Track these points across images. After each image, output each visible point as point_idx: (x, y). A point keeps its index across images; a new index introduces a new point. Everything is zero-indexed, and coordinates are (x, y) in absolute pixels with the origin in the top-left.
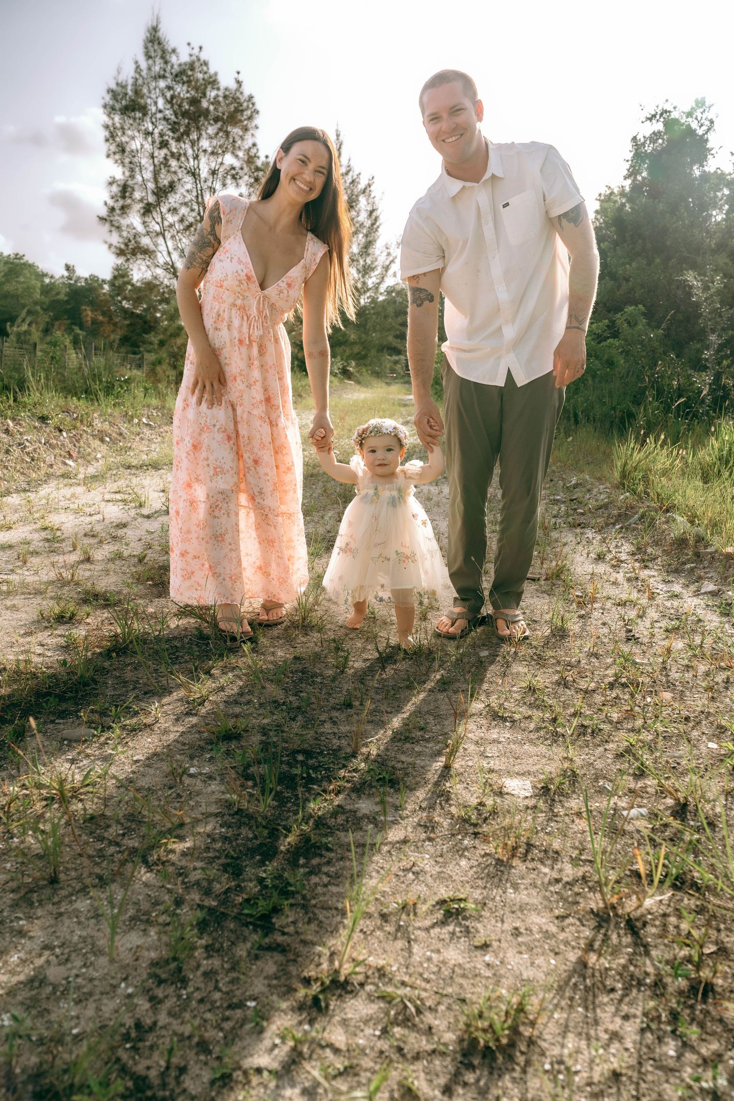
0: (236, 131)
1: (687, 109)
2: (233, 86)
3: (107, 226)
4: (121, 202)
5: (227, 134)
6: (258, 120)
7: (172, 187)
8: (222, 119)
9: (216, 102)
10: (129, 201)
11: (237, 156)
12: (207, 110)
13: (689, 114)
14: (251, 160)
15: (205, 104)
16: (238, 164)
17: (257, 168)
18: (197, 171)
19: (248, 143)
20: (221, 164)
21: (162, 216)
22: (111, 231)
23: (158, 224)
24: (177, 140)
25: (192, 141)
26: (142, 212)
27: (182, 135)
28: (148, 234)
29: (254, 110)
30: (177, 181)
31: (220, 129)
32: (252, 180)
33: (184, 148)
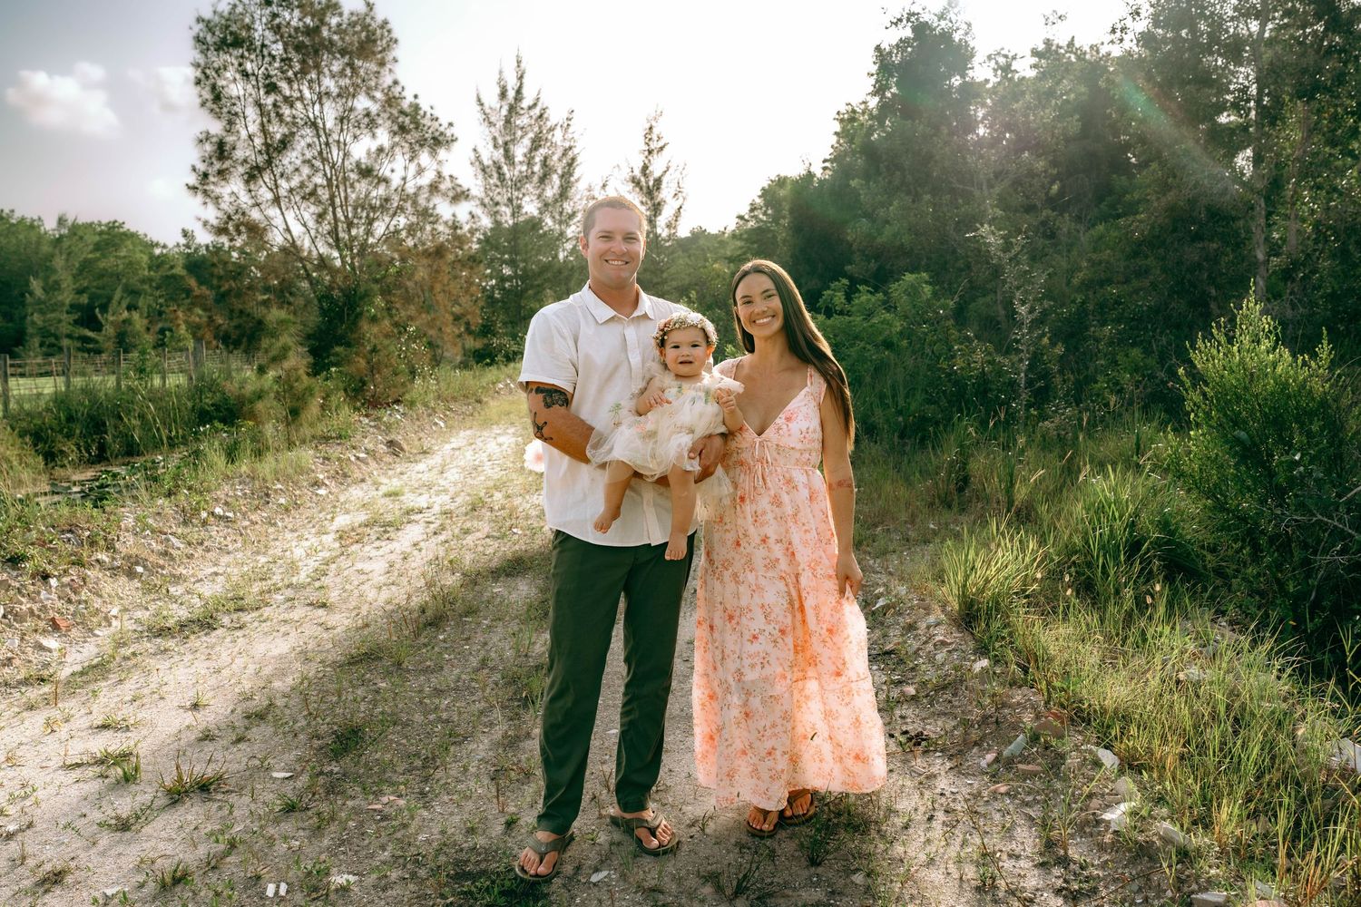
0: (369, 66)
1: (938, 9)
2: (362, 8)
3: (200, 198)
4: (217, 165)
5: (354, 70)
6: (397, 52)
7: (285, 144)
8: (351, 53)
9: (339, 30)
10: (227, 164)
11: (373, 98)
12: (331, 41)
13: (941, 17)
14: (391, 101)
15: (325, 33)
16: (374, 108)
17: (402, 112)
18: (319, 121)
19: (387, 80)
20: (351, 109)
21: (275, 181)
22: (205, 203)
23: (271, 190)
24: (290, 81)
25: (310, 81)
26: (246, 177)
27: (295, 74)
28: (258, 205)
29: (391, 39)
30: (293, 134)
31: (348, 64)
32: (396, 128)
33: (301, 91)
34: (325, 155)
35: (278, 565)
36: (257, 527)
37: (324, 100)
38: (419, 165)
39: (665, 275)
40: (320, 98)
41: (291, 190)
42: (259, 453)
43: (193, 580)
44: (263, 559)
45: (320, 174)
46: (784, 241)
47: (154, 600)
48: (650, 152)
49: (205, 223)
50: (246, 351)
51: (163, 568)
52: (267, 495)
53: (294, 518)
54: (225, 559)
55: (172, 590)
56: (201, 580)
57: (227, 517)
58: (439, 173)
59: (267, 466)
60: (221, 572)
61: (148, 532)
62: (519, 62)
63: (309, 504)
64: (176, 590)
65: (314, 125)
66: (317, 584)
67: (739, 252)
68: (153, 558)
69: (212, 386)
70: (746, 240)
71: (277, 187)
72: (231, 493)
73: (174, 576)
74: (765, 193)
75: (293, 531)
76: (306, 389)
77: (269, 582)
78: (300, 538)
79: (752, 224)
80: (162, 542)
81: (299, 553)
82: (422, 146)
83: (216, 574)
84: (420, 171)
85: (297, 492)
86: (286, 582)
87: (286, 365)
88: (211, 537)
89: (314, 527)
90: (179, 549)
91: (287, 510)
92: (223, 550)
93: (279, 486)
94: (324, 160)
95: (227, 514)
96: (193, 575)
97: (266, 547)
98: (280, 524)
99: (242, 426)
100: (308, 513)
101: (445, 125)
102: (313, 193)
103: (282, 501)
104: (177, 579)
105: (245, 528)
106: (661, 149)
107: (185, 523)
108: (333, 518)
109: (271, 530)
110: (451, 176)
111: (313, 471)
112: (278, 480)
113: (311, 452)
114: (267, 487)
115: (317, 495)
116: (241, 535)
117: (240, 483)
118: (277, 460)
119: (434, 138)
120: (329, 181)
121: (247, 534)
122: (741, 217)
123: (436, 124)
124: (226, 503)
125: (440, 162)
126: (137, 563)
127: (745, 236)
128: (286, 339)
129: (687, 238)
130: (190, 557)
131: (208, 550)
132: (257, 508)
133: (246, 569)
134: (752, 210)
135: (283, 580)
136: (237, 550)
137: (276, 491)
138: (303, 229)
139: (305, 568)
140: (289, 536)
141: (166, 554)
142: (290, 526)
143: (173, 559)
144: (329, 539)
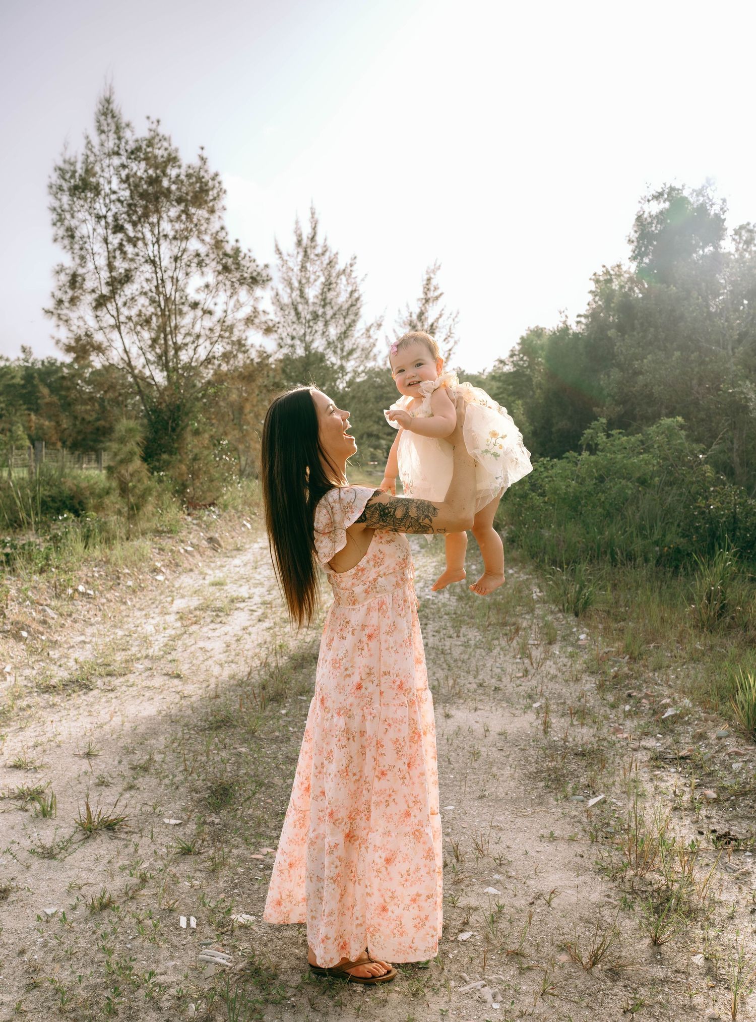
0: (200, 213)
2: (197, 163)
3: (54, 320)
4: (70, 293)
5: (189, 216)
6: (225, 201)
8: (186, 201)
9: (178, 181)
10: (78, 293)
11: (203, 241)
12: (169, 190)
13: (699, 193)
14: (218, 244)
15: (165, 183)
16: (203, 250)
17: (226, 255)
18: (157, 259)
19: (215, 226)
20: (184, 250)
21: (117, 309)
22: (58, 325)
23: (114, 317)
25: (151, 225)
26: (94, 305)
27: (139, 219)
28: (102, 328)
29: (220, 190)
30: (134, 269)
31: (183, 211)
32: (220, 268)
33: (142, 231)
34: (160, 288)
35: (133, 638)
36: (112, 604)
37: (162, 242)
38: (238, 301)
40: (158, 240)
41: (130, 319)
42: (108, 541)
43: (66, 646)
44: (120, 633)
45: (156, 305)
47: (38, 661)
49: (58, 342)
51: (42, 634)
52: (118, 578)
53: (140, 598)
54: (89, 631)
55: (51, 653)
56: (73, 647)
57: (89, 594)
58: (254, 308)
59: (117, 551)
60: (87, 640)
61: (28, 602)
63: (150, 588)
64: (54, 654)
65: (153, 263)
66: (168, 657)
68: (34, 625)
71: (118, 314)
72: (90, 574)
73: (51, 641)
75: (140, 609)
77: (129, 653)
78: (147, 616)
80: (40, 612)
81: (149, 629)
82: (241, 284)
83: (84, 642)
84: (239, 306)
85: (141, 577)
86: (144, 653)
87: (131, 468)
88: (77, 610)
89: (157, 607)
90: (53, 618)
91: (134, 591)
92: (87, 623)
93: (127, 570)
94: (159, 293)
95: (89, 592)
96: (66, 642)
97: (121, 621)
98: (129, 603)
99: (86, 517)
100: (151, 595)
101: (262, 266)
102: (148, 321)
103: (130, 583)
104: (55, 644)
105: (103, 604)
106: (437, 298)
107: (58, 596)
108: (172, 601)
109: (123, 607)
110: (264, 312)
111: (152, 560)
112: (126, 565)
113: (149, 543)
114: (118, 572)
115: (156, 580)
116: (100, 610)
117: (97, 565)
118: (123, 548)
119: (252, 278)
120: (163, 311)
121: (105, 610)
123: (253, 265)
124: (87, 583)
125: (256, 299)
126: (23, 629)
128: (131, 445)
130: (62, 626)
131: (75, 621)
132: (111, 588)
133: (107, 639)
135: (140, 652)
136: (98, 623)
137: (124, 574)
138: (139, 352)
139: (157, 643)
140: (138, 614)
141: (44, 622)
142: (138, 606)
143: (50, 627)
144: (171, 618)
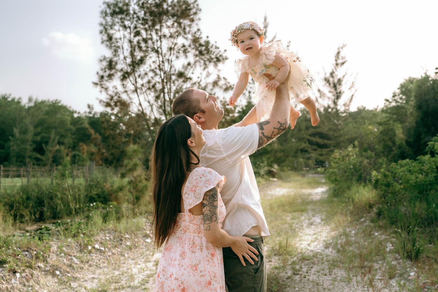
0: (186, 22)
3: (99, 88)
4: (108, 72)
5: (180, 24)
6: (200, 15)
7: (142, 61)
8: (177, 15)
9: (172, 5)
10: (113, 71)
11: (186, 38)
12: (167, 10)
14: (196, 40)
15: (165, 6)
16: (187, 43)
17: (201, 45)
18: (159, 49)
19: (194, 29)
20: (176, 44)
21: (136, 79)
22: (101, 91)
23: (133, 84)
24: (146, 30)
25: (156, 30)
26: (122, 78)
27: (149, 27)
28: (126, 92)
29: (198, 9)
30: (146, 56)
31: (175, 21)
32: (197, 53)
33: (151, 35)
34: (161, 67)
35: (124, 276)
36: (115, 256)
37: (163, 39)
38: (208, 72)
39: (341, 132)
40: (160, 38)
41: (142, 85)
42: (118, 219)
43: (82, 280)
44: (117, 273)
45: (158, 76)
46: (412, 114)
47: (64, 289)
48: (337, 64)
49: (101, 101)
50: (116, 167)
51: (68, 273)
52: (121, 240)
53: (134, 253)
54: (98, 271)
55: (72, 284)
56: (86, 281)
57: (101, 250)
58: (218, 76)
59: (123, 225)
60: (96, 277)
61: (63, 254)
62: (265, 19)
63: (141, 247)
64: (74, 285)
65: (157, 52)
66: (143, 287)
67: (385, 120)
68: (64, 267)
69: (97, 185)
70: (390, 113)
71: (136, 82)
72: (104, 238)
73: (73, 277)
74: (402, 86)
75: (133, 259)
76: (144, 187)
77: (119, 284)
78: (136, 263)
79: (394, 104)
80: (69, 260)
81: (135, 271)
82: (210, 62)
83: (94, 278)
84: (208, 75)
85: (136, 240)
86: (128, 285)
87: (135, 174)
88: (92, 259)
89: (143, 258)
90: (77, 264)
91: (130, 249)
92: (98, 267)
93: (127, 236)
94: (161, 70)
95: (101, 248)
96: (82, 278)
97: (119, 266)
98: (126, 255)
99: (110, 205)
100: (141, 251)
101: (223, 51)
102: (153, 86)
103: (128, 243)
104: (75, 279)
105: (109, 256)
106: (343, 63)
107: (81, 251)
108: (153, 254)
109: (122, 258)
110: (224, 78)
111: (145, 229)
112: (127, 233)
113: (144, 220)
114: (122, 237)
115: (146, 242)
116: (107, 259)
117: (108, 233)
118: (127, 223)
119: (216, 58)
120: (163, 80)
121: (110, 260)
122: (387, 100)
123: (218, 50)
124: (101, 243)
125: (219, 71)
126: (57, 269)
127: (389, 111)
128: (136, 160)
129: (355, 112)
130: (82, 268)
131: (90, 266)
132: (116, 246)
133: (108, 277)
134: (394, 96)
135: (126, 283)
136: (105, 267)
137: (126, 238)
138: (148, 104)
139: (138, 279)
140: (131, 262)
141: (70, 266)
142: (131, 257)
143: (74, 269)
144: (150, 265)
